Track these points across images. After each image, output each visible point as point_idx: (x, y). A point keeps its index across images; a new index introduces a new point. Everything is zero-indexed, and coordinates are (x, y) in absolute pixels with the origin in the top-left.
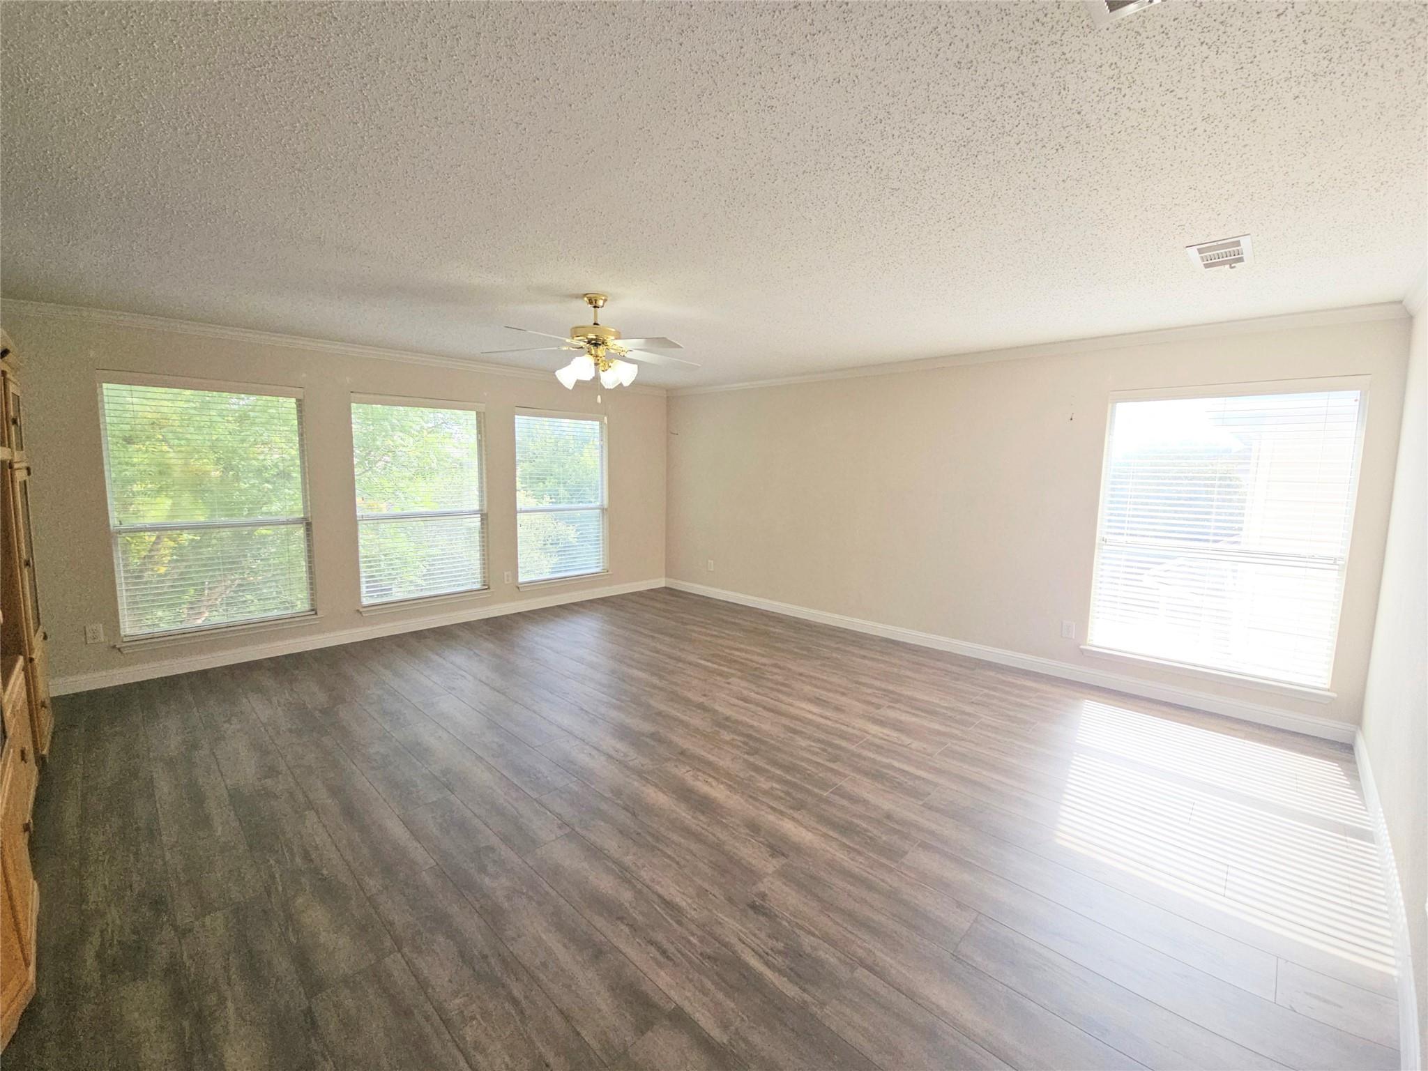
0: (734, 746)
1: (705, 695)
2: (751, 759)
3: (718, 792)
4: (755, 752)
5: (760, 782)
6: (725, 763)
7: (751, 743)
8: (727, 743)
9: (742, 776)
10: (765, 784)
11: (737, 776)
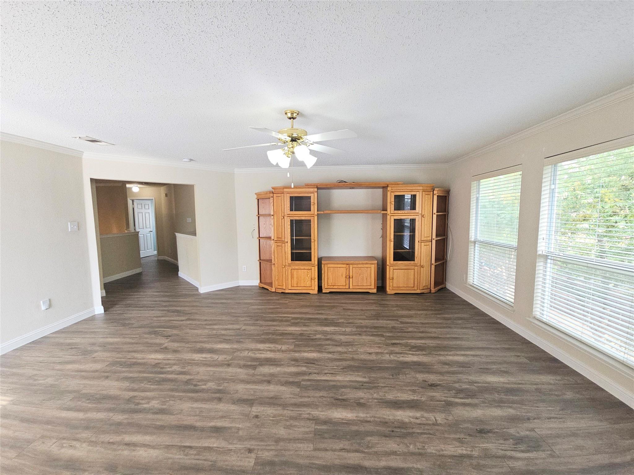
0: (202, 380)
1: (257, 417)
2: (188, 377)
3: (197, 357)
4: (188, 382)
5: (178, 368)
6: (202, 369)
7: (192, 387)
8: (208, 381)
9: (189, 367)
10: (175, 368)
11: (192, 366)
